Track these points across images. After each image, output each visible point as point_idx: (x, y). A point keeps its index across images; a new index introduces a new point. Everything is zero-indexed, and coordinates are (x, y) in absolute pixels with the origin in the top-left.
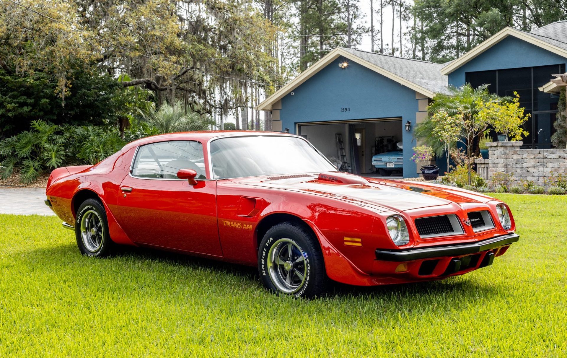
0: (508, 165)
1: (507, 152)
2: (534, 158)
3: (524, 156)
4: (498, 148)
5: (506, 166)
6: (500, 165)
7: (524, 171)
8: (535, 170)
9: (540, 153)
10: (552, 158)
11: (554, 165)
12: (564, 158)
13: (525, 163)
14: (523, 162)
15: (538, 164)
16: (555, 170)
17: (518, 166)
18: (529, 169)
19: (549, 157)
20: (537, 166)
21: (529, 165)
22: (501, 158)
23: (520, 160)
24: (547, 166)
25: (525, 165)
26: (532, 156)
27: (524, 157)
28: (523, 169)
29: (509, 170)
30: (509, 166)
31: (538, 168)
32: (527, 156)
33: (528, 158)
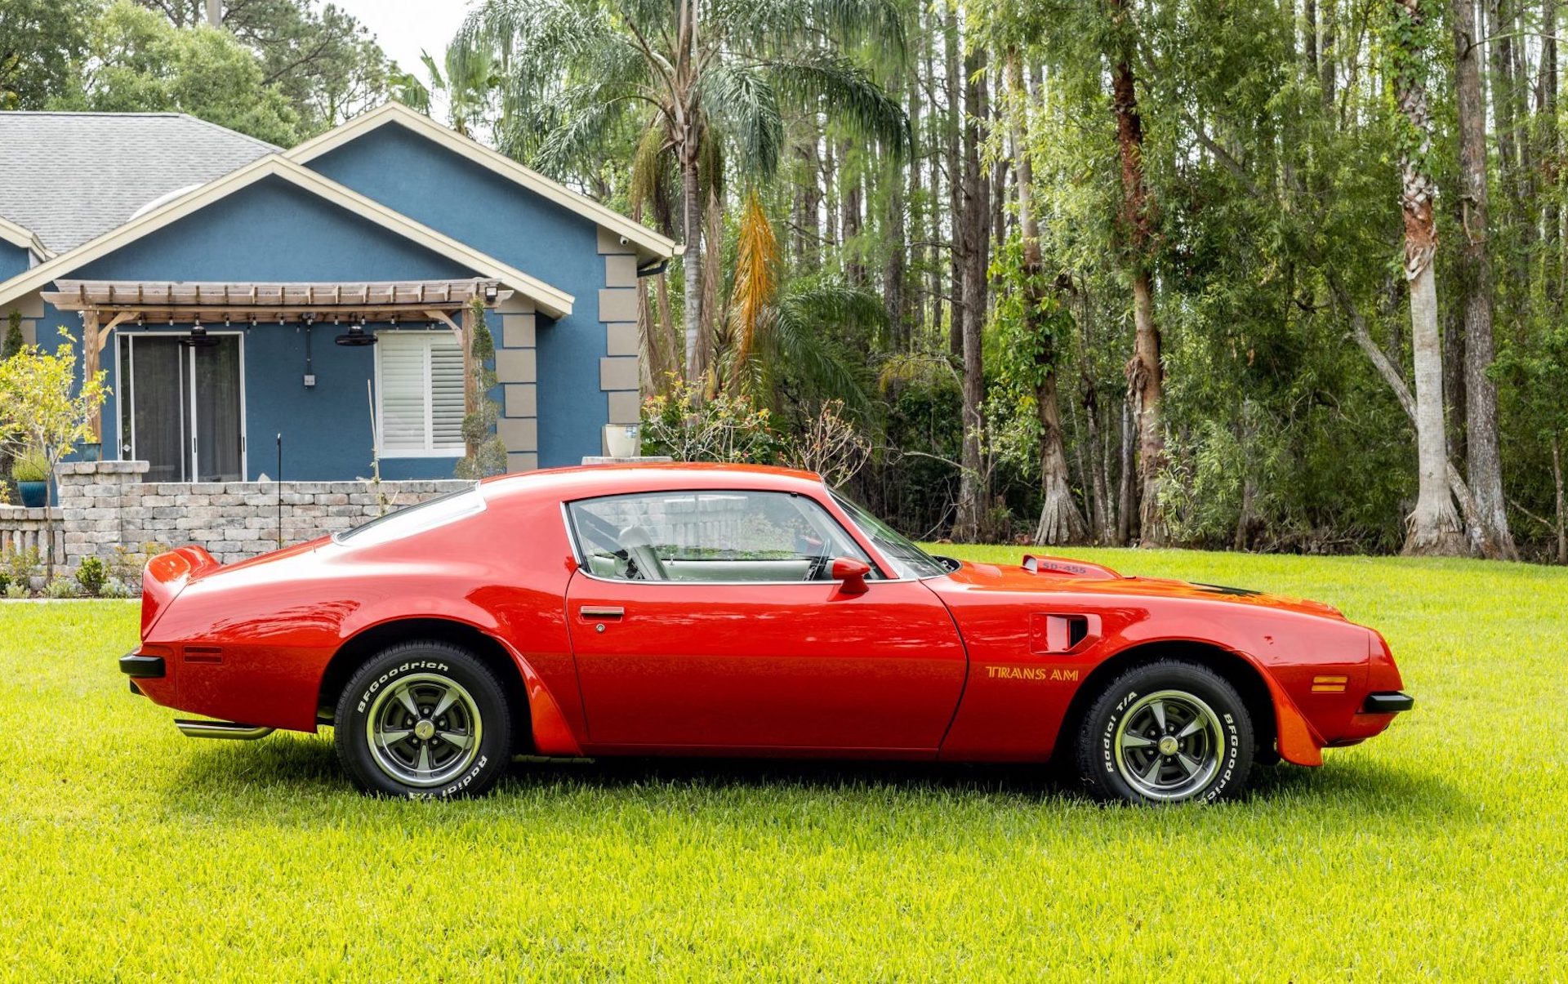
0: (128, 522)
1: (125, 488)
2: (211, 504)
3: (180, 500)
4: (98, 478)
5: (122, 525)
6: (101, 525)
7: (180, 539)
8: (213, 536)
9: (225, 492)
10: (261, 504)
11: (267, 524)
12: (293, 505)
13: (183, 517)
14: (174, 516)
15: (223, 521)
16: (270, 534)
17: (159, 525)
18: (196, 534)
19: (252, 502)
20: (219, 526)
21: (195, 523)
22: (108, 505)
23: (168, 510)
24: (248, 525)
25: (182, 524)
26: (205, 501)
27: (178, 503)
28: (177, 533)
29: (130, 538)
30: (131, 527)
31: (220, 530)
32: (189, 500)
33: (192, 506)
